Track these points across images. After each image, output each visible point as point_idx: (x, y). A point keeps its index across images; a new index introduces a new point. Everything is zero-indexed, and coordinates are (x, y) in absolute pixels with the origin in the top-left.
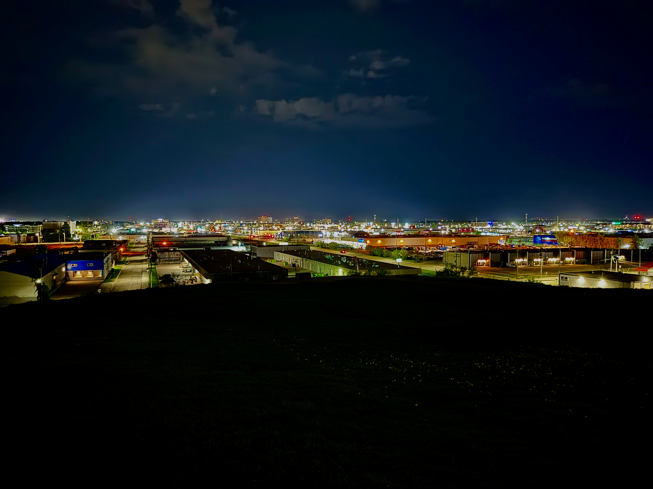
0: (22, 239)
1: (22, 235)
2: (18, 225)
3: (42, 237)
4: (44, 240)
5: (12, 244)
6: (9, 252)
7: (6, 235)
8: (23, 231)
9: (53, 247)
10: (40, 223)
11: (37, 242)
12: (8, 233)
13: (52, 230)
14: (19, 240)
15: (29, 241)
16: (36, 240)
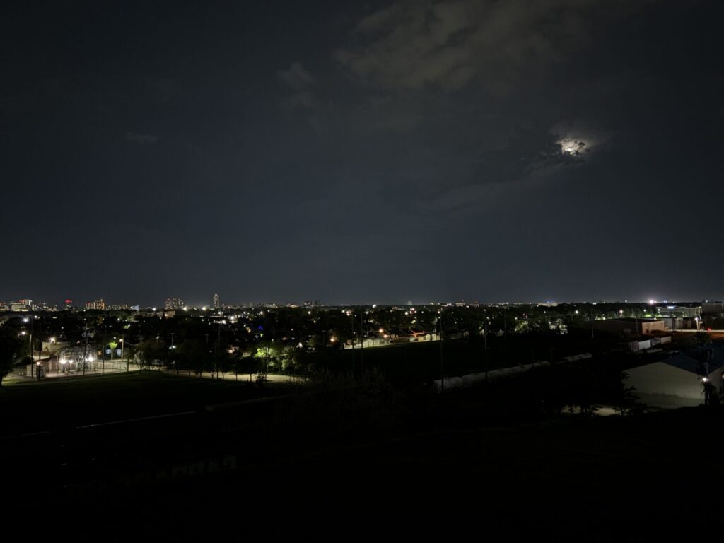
0: (677, 324)
1: (678, 319)
2: (672, 307)
3: (701, 323)
4: (703, 326)
5: (666, 330)
6: (664, 340)
7: (659, 319)
8: (679, 314)
9: (717, 336)
10: (699, 304)
11: (696, 328)
12: (661, 316)
13: (714, 314)
14: (674, 327)
15: (685, 327)
16: (694, 326)
